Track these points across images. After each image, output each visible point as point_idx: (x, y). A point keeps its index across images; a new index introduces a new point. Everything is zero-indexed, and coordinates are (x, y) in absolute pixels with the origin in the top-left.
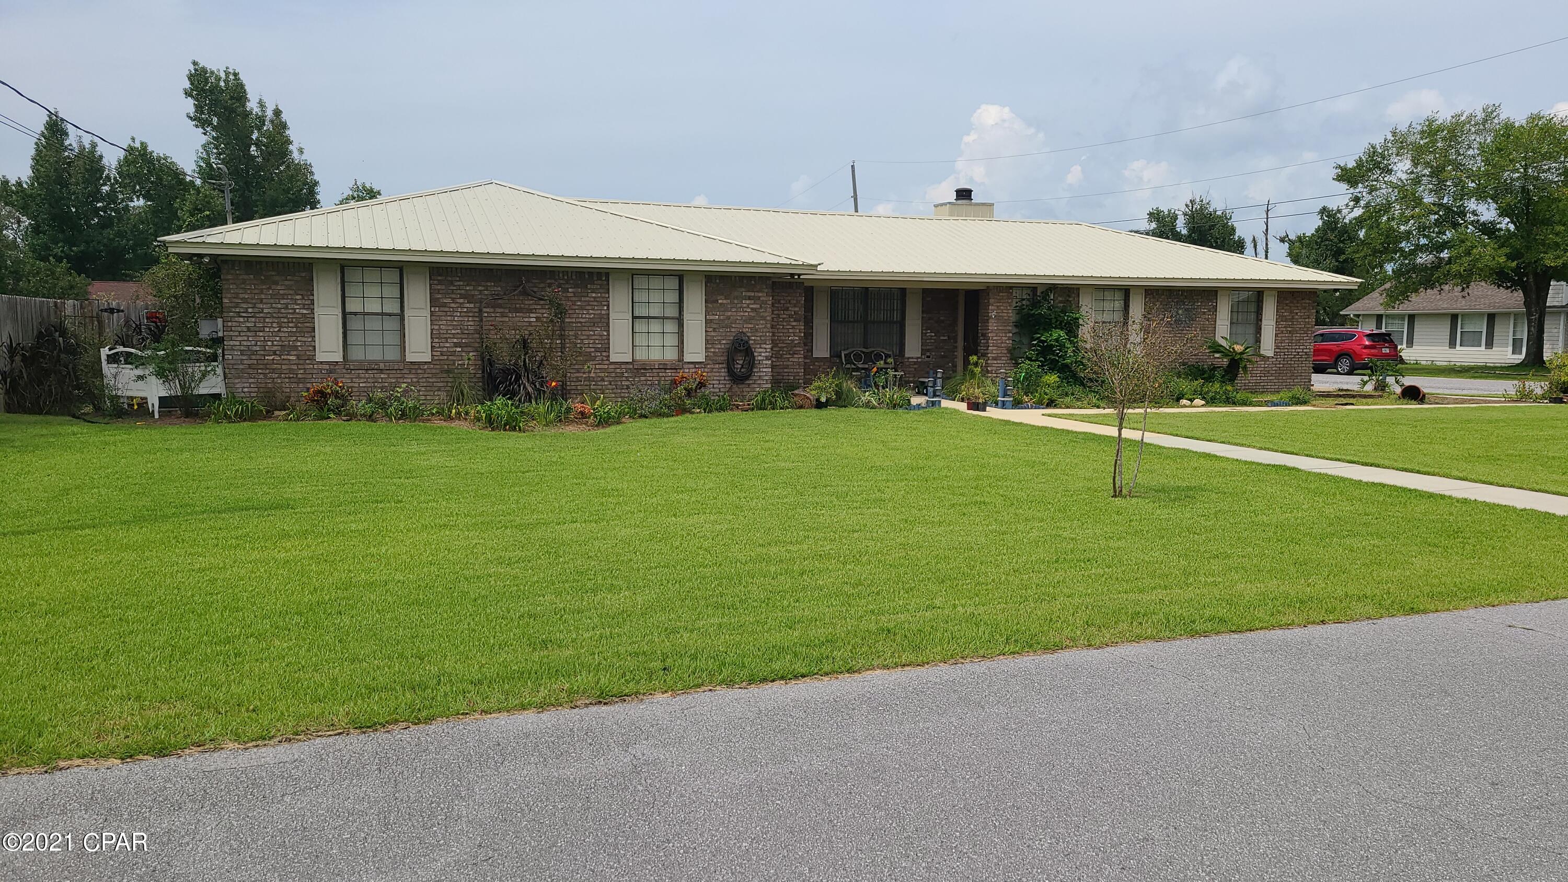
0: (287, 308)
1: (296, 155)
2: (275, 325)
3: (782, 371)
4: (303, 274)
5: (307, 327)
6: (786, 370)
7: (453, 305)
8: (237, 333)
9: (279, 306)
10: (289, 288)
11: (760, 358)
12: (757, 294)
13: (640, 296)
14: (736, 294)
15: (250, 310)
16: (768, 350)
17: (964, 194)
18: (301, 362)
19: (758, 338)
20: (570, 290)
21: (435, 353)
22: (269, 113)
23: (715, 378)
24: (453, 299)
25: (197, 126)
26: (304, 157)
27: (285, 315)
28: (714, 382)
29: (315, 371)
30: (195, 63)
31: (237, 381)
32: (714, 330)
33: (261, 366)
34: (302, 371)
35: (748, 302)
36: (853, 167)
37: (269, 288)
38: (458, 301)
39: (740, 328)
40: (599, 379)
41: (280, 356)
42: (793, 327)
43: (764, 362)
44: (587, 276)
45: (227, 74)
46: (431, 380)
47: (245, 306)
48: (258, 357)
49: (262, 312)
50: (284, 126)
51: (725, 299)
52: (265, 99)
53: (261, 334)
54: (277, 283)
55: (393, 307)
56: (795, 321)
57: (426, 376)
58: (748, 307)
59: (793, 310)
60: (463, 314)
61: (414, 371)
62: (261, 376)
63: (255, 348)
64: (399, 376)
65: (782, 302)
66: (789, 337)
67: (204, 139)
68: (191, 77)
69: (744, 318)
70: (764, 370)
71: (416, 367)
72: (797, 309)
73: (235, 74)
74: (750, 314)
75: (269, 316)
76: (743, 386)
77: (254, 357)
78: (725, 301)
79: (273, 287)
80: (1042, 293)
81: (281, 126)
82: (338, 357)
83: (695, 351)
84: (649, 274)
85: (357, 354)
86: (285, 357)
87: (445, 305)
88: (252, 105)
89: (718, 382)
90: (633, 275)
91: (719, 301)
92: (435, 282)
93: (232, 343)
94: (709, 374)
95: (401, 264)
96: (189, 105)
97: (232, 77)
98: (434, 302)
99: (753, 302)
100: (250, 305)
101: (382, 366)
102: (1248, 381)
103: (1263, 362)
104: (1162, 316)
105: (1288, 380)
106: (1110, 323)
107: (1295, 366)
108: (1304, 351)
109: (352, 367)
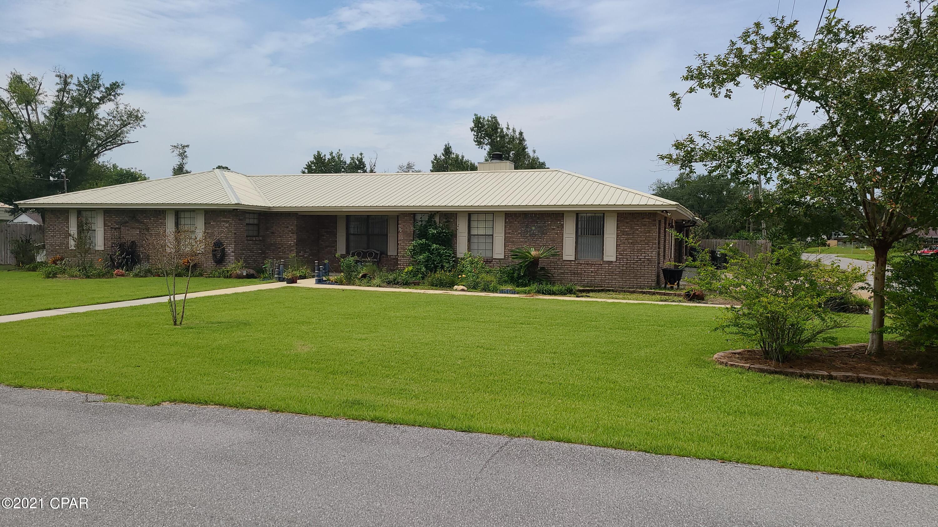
1: (531, 154)
2: (59, 234)
4: (66, 214)
5: (67, 235)
7: (111, 226)
8: (49, 238)
9: (60, 227)
10: (62, 220)
11: (229, 252)
14: (218, 219)
16: (233, 248)
18: (65, 249)
19: (228, 242)
20: (152, 219)
22: (517, 134)
23: (209, 261)
24: (111, 223)
27: (61, 231)
30: (476, 115)
32: (209, 237)
34: (65, 253)
37: (58, 220)
39: (220, 237)
42: (291, 237)
44: (158, 212)
45: (492, 118)
48: (53, 247)
49: (55, 229)
53: (55, 238)
55: (94, 227)
56: (292, 234)
57: (102, 256)
58: (224, 226)
60: (115, 230)
63: (53, 244)
64: (94, 256)
65: (285, 224)
66: (289, 242)
68: (474, 121)
69: (222, 231)
71: (99, 252)
74: (225, 229)
75: (57, 231)
76: (222, 266)
78: (213, 223)
81: (522, 140)
86: (61, 247)
90: (176, 212)
91: (211, 223)
92: (106, 216)
93: (47, 241)
94: (207, 259)
95: (94, 209)
98: (105, 225)
99: (226, 223)
100: (52, 227)
101: (89, 251)
102: (593, 279)
103: (607, 265)
104: (520, 231)
105: (632, 280)
106: (483, 235)
107: (638, 268)
108: (646, 257)
109: (80, 252)
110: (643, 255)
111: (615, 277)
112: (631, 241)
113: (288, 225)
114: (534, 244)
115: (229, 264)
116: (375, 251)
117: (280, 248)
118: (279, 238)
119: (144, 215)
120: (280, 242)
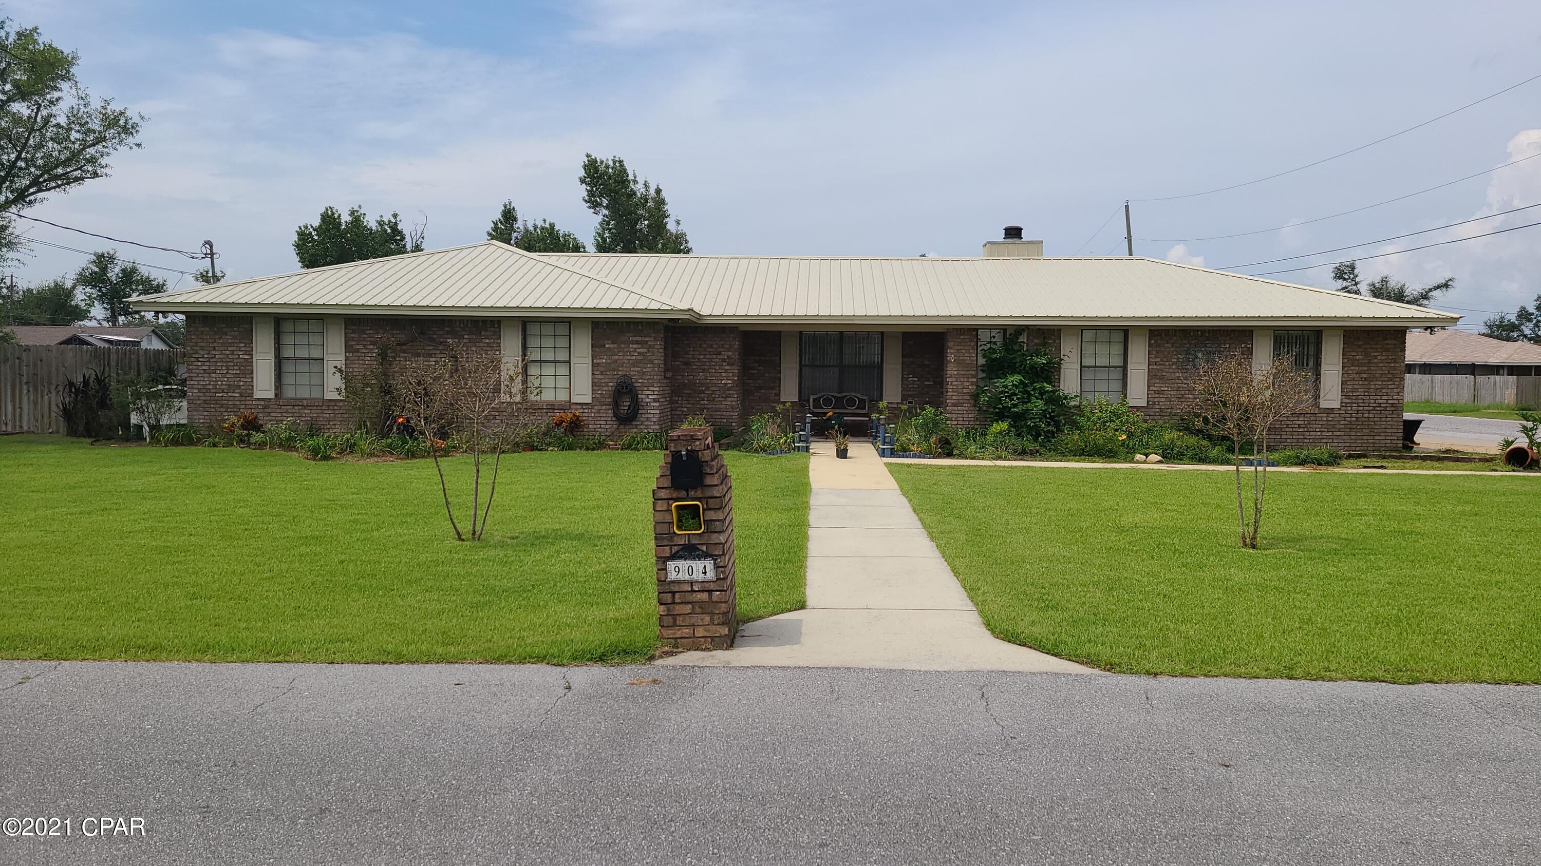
0: (233, 354)
1: (672, 227)
2: (224, 368)
3: (714, 413)
4: (246, 326)
5: (247, 369)
6: (718, 413)
7: (364, 351)
8: (196, 375)
9: (228, 352)
10: (234, 337)
11: (647, 400)
12: (643, 339)
13: (532, 342)
14: (623, 338)
15: (206, 356)
16: (656, 393)
17: (1013, 233)
18: (243, 399)
19: (646, 381)
20: (466, 337)
21: (348, 393)
22: (652, 191)
23: (602, 419)
24: (364, 345)
25: (590, 207)
26: (680, 228)
27: (231, 360)
28: (601, 422)
29: (253, 407)
30: (588, 156)
31: (195, 413)
32: (602, 373)
33: (213, 402)
34: (243, 406)
35: (635, 346)
36: (1127, 207)
37: (221, 338)
38: (369, 347)
39: (627, 371)
40: (491, 417)
41: (227, 393)
42: (726, 371)
43: (652, 404)
44: (481, 324)
45: (614, 162)
46: (345, 416)
47: (201, 352)
48: (211, 394)
49: (215, 357)
50: (663, 202)
51: (613, 343)
52: (649, 181)
53: (214, 375)
54: (226, 334)
55: (316, 353)
56: (728, 365)
57: (341, 412)
58: (635, 351)
59: (725, 354)
60: (372, 358)
61: (331, 407)
62: (213, 410)
63: (208, 387)
64: (320, 411)
65: (715, 346)
66: (722, 380)
67: (599, 218)
68: (585, 167)
69: (631, 362)
70: (652, 412)
71: (333, 404)
72: (730, 353)
73: (621, 162)
74: (638, 357)
75: (220, 360)
76: (631, 427)
77: (208, 394)
78: (612, 346)
79: (224, 337)
80: (1011, 334)
81: (660, 202)
82: (271, 395)
83: (583, 392)
84: (539, 321)
85: (289, 393)
86: (232, 394)
87: (358, 351)
88: (639, 188)
89: (604, 422)
90: (524, 323)
91: (607, 346)
92: (350, 331)
93: (192, 382)
94: (596, 415)
95: (321, 316)
96: (582, 191)
97: (618, 165)
98: (348, 348)
99: (640, 346)
100: (206, 352)
101: (305, 403)
102: (1302, 437)
103: (1325, 415)
104: (1175, 360)
105: (1365, 438)
106: (1105, 367)
107: (1375, 419)
108: (1390, 401)
109: (281, 404)
110: (1383, 398)
111: (1338, 433)
112: (1365, 376)
113: (721, 349)
114: (1200, 382)
115: (646, 423)
116: (858, 395)
117: (703, 392)
118: (701, 374)
119: (446, 329)
120: (702, 382)
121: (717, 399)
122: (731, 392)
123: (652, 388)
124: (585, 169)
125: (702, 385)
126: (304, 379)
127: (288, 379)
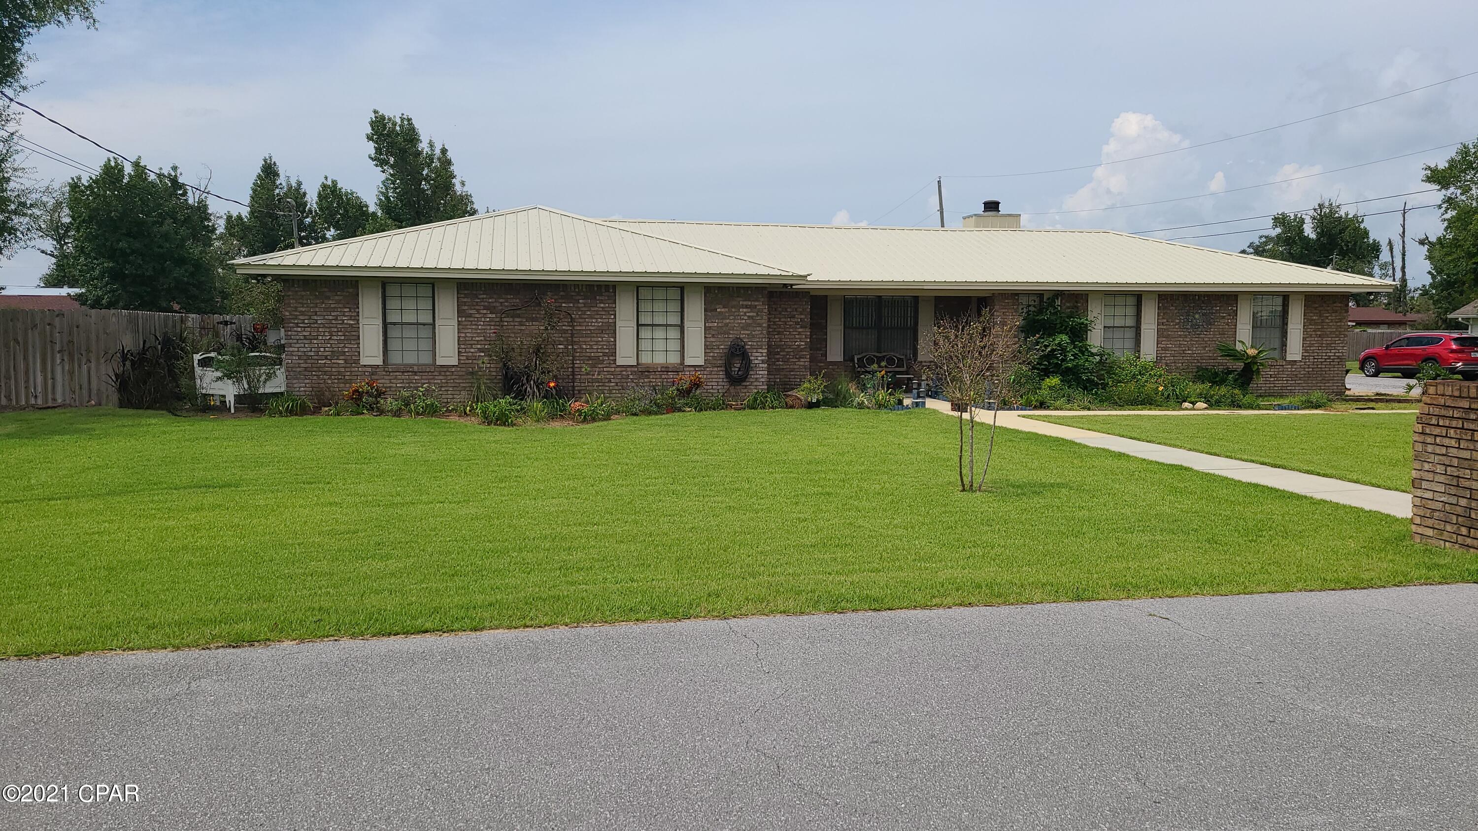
0: (336, 319)
1: (458, 188)
2: (327, 334)
3: (788, 373)
4: (351, 290)
5: (353, 335)
6: (792, 373)
7: (477, 316)
8: (295, 341)
9: (331, 317)
10: (338, 302)
12: (753, 303)
13: (645, 306)
15: (306, 321)
16: (764, 355)
17: (992, 206)
18: (349, 365)
19: (755, 344)
20: (581, 301)
21: (462, 358)
22: (438, 152)
23: (714, 380)
24: (478, 310)
25: (376, 165)
26: (465, 189)
27: (335, 325)
28: (713, 384)
29: (359, 374)
30: (375, 112)
31: (295, 381)
32: (713, 336)
33: (315, 369)
34: (348, 373)
35: (745, 310)
36: (939, 182)
37: (323, 303)
38: (482, 311)
39: (737, 334)
40: (607, 381)
41: (331, 360)
42: (796, 333)
43: (761, 365)
44: (596, 289)
45: (402, 119)
46: (457, 381)
47: (302, 317)
48: (313, 361)
49: (317, 323)
50: (449, 162)
51: (724, 307)
52: (434, 140)
53: (315, 342)
54: (328, 298)
55: (426, 318)
56: (801, 328)
57: (453, 377)
58: (745, 315)
59: (798, 318)
60: (486, 323)
61: (443, 373)
62: (315, 378)
63: (310, 354)
64: (431, 377)
65: (789, 310)
66: (795, 342)
67: (383, 176)
68: (372, 124)
69: (741, 325)
70: (760, 372)
71: (445, 370)
72: (803, 317)
73: (409, 120)
74: (747, 321)
75: (322, 326)
76: (741, 387)
77: (309, 361)
78: (723, 310)
79: (326, 301)
80: (1048, 299)
81: (446, 163)
82: (379, 361)
83: (696, 355)
84: (653, 286)
85: (396, 358)
86: (335, 361)
87: (470, 316)
88: (423, 146)
89: (716, 384)
90: (638, 288)
91: (718, 310)
92: (462, 296)
93: (291, 349)
94: (708, 376)
95: (432, 281)
96: (370, 148)
97: (406, 123)
98: (460, 313)
99: (749, 310)
100: (307, 317)
101: (416, 368)
102: (1272, 385)
103: (1290, 367)
104: (1178, 321)
105: (1319, 385)
106: (1122, 327)
107: (1326, 369)
108: (1337, 354)
109: (390, 370)
110: (1332, 351)
111: (1299, 382)
112: (1319, 333)
113: (795, 313)
114: (1197, 339)
115: (755, 384)
116: (897, 355)
118: (776, 336)
119: (562, 293)
120: (779, 343)
121: (791, 360)
122: (804, 353)
123: (760, 350)
124: (371, 125)
125: (778, 346)
126: (410, 345)
127: (394, 345)
